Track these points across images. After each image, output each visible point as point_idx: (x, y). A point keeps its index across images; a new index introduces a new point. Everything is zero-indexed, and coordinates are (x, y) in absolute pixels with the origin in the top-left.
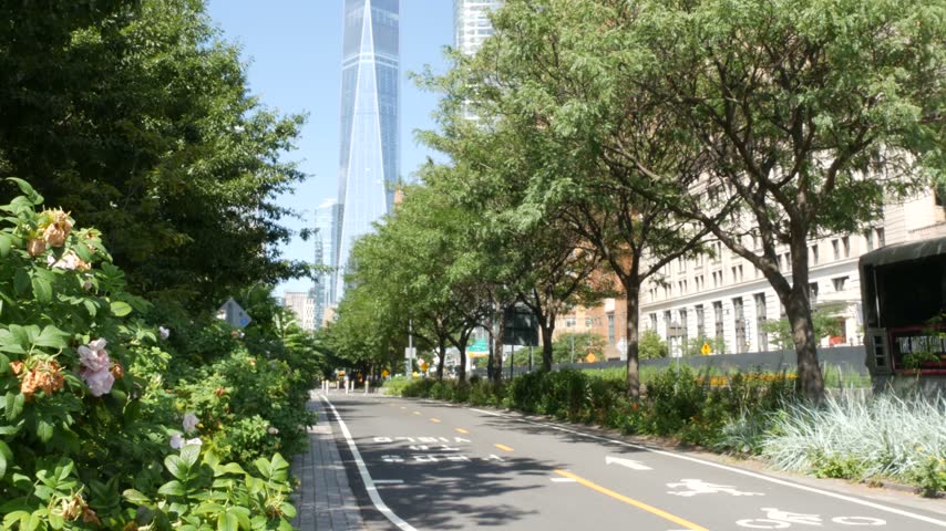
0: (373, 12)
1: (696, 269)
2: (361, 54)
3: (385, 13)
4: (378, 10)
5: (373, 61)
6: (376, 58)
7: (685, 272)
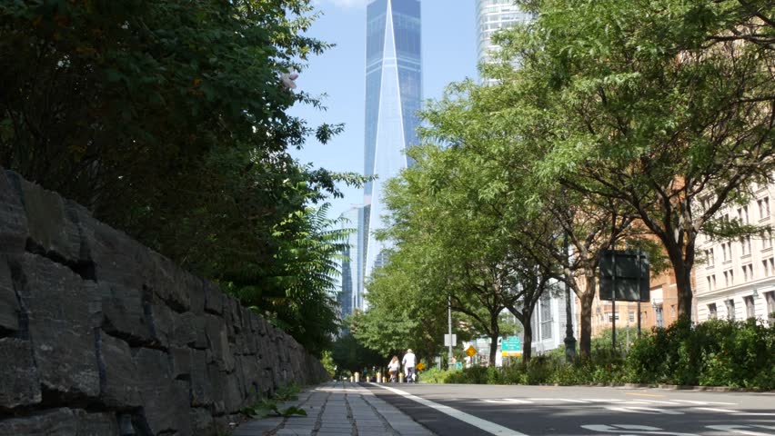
0: (394, 17)
1: (763, 251)
2: (384, 59)
3: (406, 16)
4: (399, 14)
5: (396, 65)
6: (399, 62)
7: (750, 255)
